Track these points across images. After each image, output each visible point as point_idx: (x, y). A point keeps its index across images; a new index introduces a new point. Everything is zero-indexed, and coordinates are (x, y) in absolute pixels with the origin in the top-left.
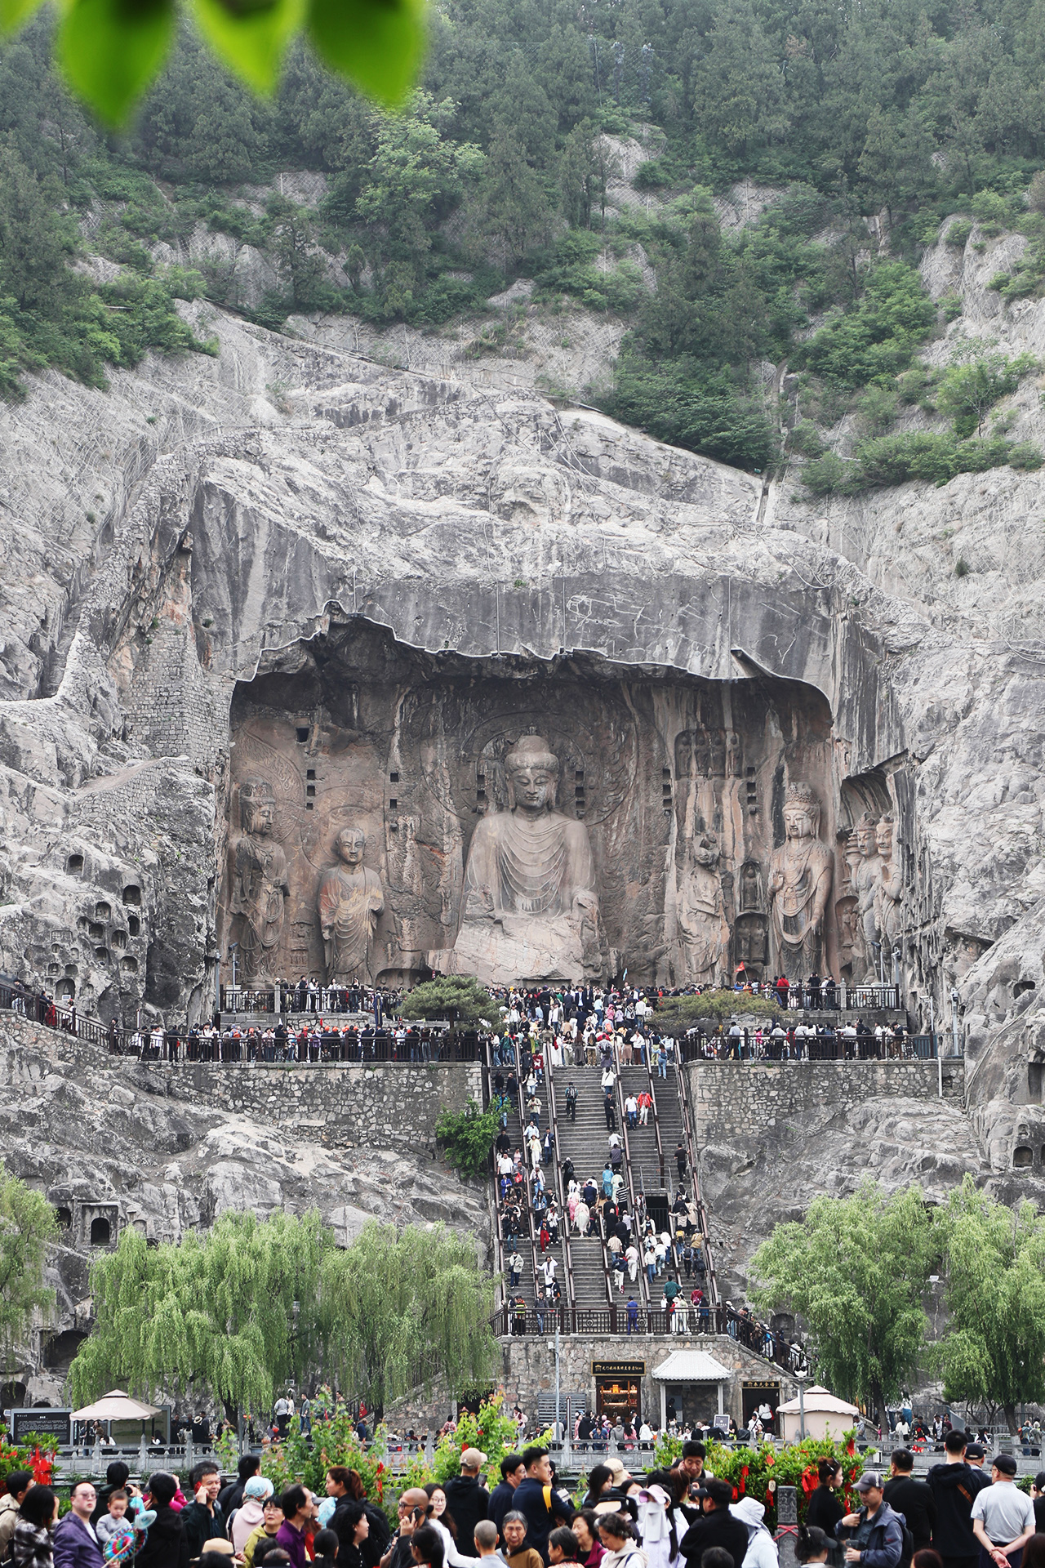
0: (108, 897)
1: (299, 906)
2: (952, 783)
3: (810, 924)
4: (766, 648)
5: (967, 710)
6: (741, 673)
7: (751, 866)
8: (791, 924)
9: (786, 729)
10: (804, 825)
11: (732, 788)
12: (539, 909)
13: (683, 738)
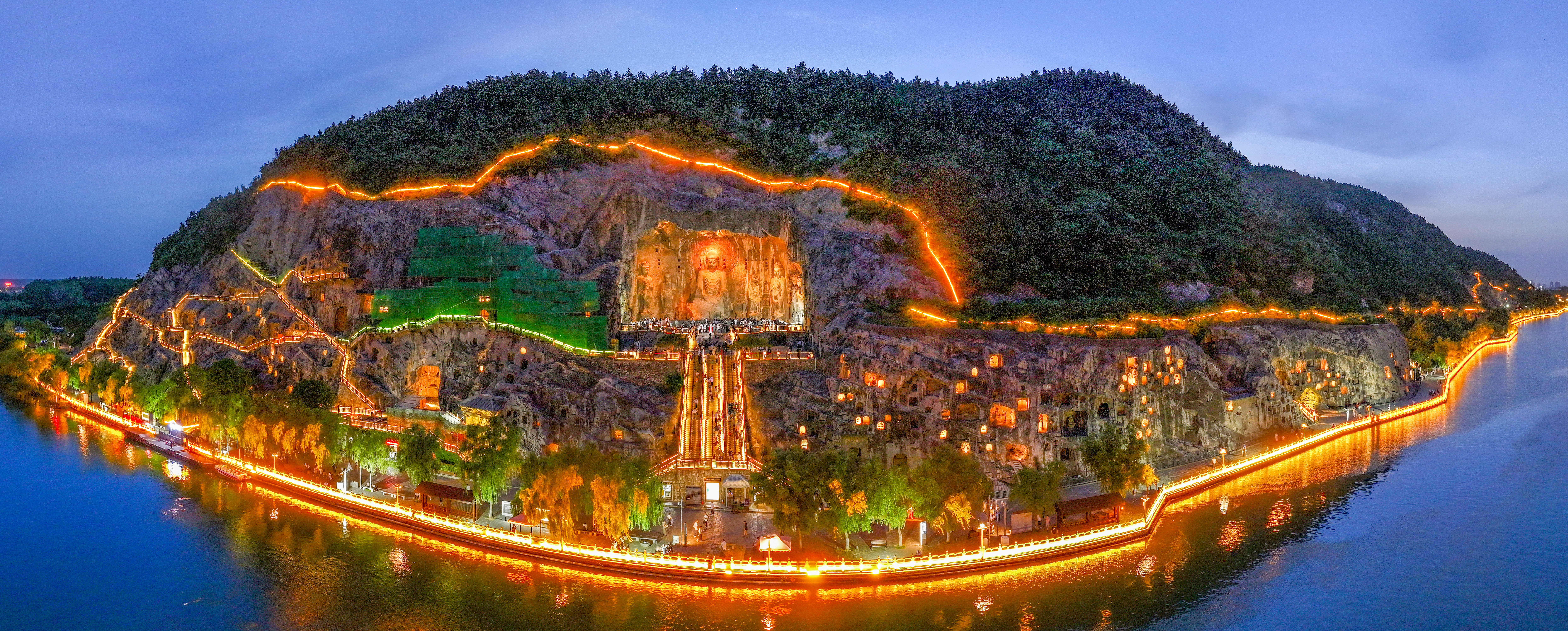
1: (655, 292)
5: (822, 250)
7: (766, 283)
8: (776, 298)
9: (775, 248)
10: (779, 274)
11: (762, 263)
12: (713, 294)
13: (750, 251)
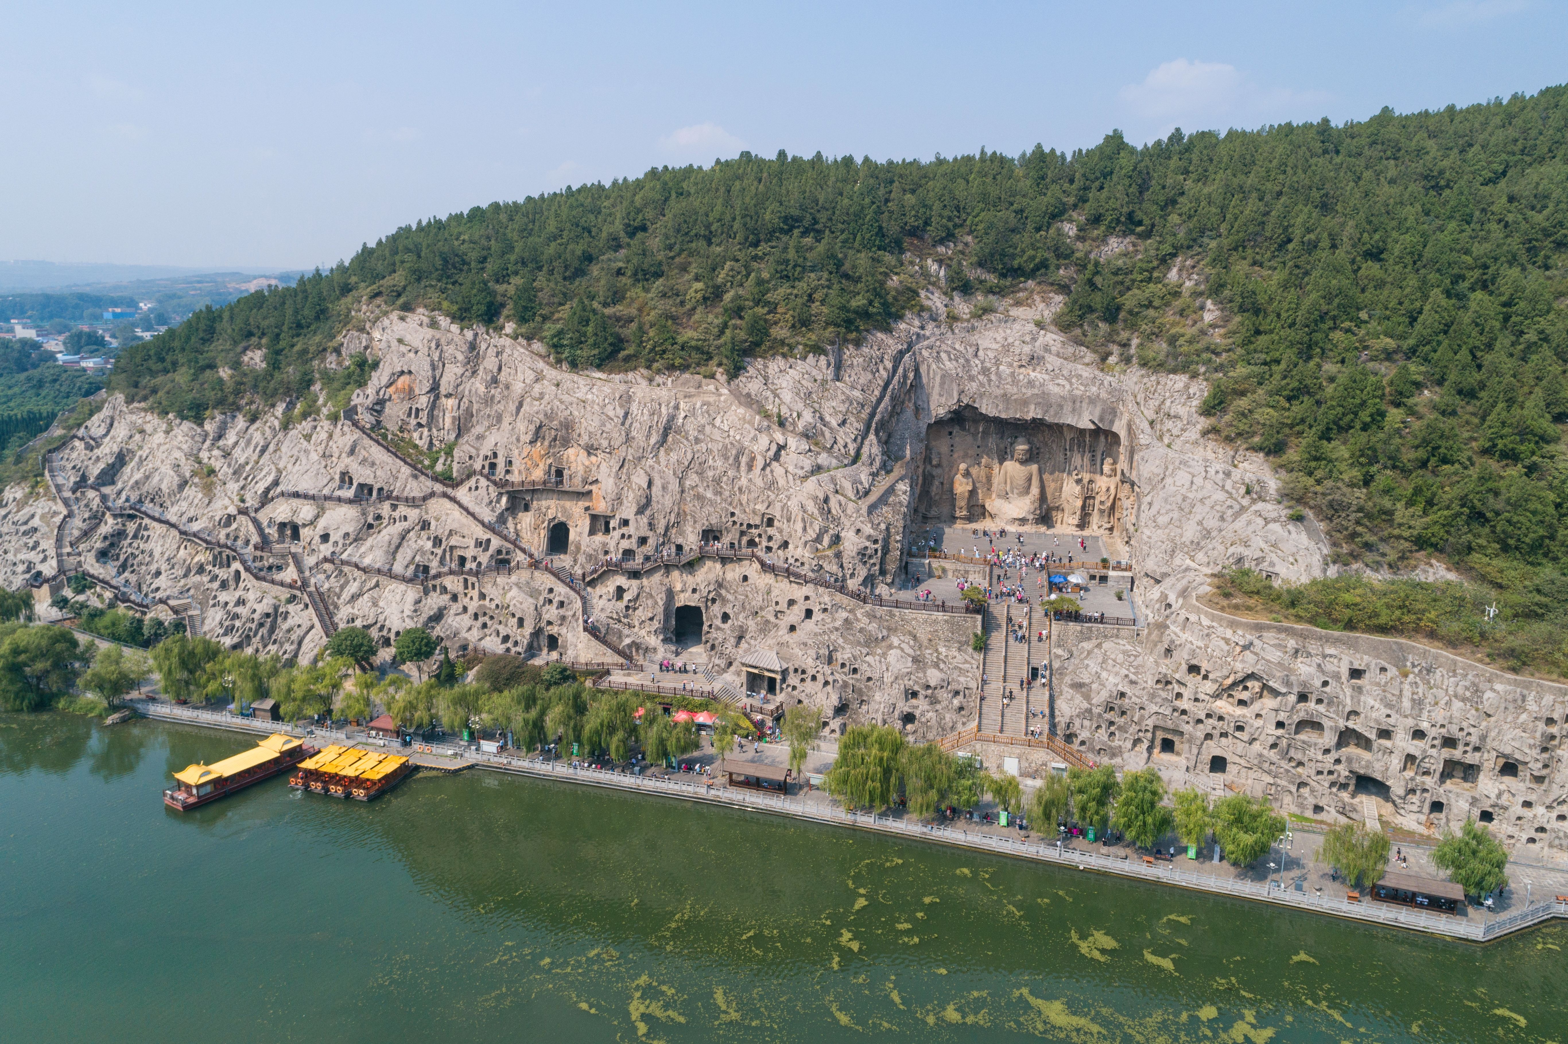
0: (868, 544)
2: (1154, 510)
3: (1109, 504)
4: (1101, 419)
6: (1092, 427)
7: (1091, 482)
9: (1106, 446)
10: (1110, 472)
11: (1088, 456)
12: (1021, 494)
13: (1072, 439)
